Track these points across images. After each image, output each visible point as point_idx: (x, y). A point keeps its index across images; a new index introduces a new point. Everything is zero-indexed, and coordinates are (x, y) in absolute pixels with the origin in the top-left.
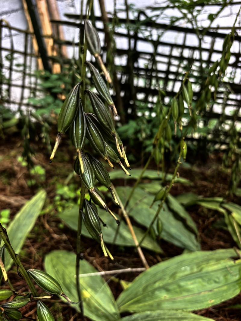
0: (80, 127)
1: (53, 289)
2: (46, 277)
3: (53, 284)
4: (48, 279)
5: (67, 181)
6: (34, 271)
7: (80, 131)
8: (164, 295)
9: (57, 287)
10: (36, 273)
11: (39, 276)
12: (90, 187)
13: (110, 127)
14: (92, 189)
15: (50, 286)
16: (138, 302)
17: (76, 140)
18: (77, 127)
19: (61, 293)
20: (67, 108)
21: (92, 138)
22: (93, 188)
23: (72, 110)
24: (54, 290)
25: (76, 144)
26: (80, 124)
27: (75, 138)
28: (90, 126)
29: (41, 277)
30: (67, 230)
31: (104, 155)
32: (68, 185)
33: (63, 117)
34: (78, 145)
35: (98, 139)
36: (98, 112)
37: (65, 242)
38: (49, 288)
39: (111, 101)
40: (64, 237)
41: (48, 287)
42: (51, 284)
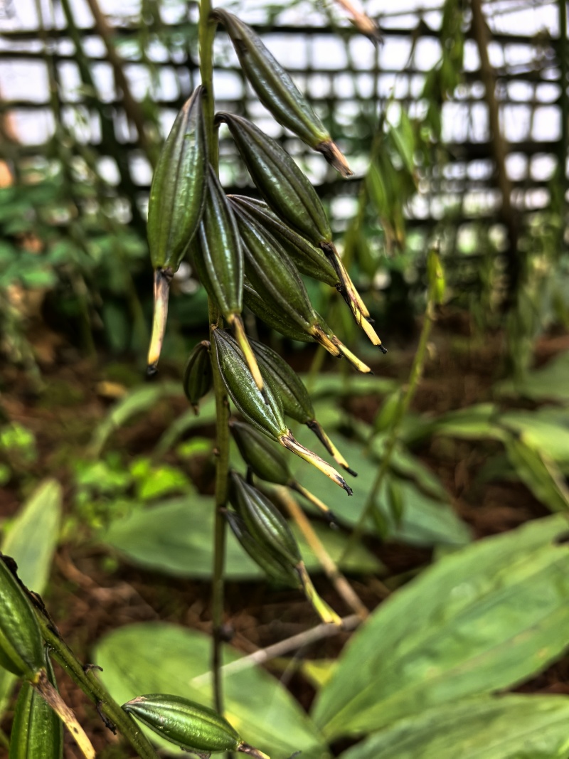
0: (224, 238)
1: (215, 739)
2: (185, 710)
3: (211, 724)
4: (194, 714)
5: (96, 447)
6: (146, 703)
7: (228, 253)
8: (426, 671)
9: (224, 731)
10: (155, 707)
11: (166, 713)
12: (279, 432)
13: (316, 224)
14: (285, 436)
15: (204, 735)
16: (367, 704)
17: (220, 283)
18: (213, 240)
19: (239, 746)
20: (174, 179)
21: (262, 273)
22: (288, 431)
23: (193, 183)
24: (219, 742)
25: (223, 298)
26: (222, 228)
27: (215, 278)
28: (250, 232)
29: (171, 714)
30: (129, 572)
31: (307, 320)
32: (102, 457)
33: (166, 214)
34: (228, 302)
35: (282, 272)
36: (274, 180)
37: (132, 601)
38: (204, 740)
39: (322, 131)
40: (126, 590)
41: (201, 738)
42: (206, 727)
